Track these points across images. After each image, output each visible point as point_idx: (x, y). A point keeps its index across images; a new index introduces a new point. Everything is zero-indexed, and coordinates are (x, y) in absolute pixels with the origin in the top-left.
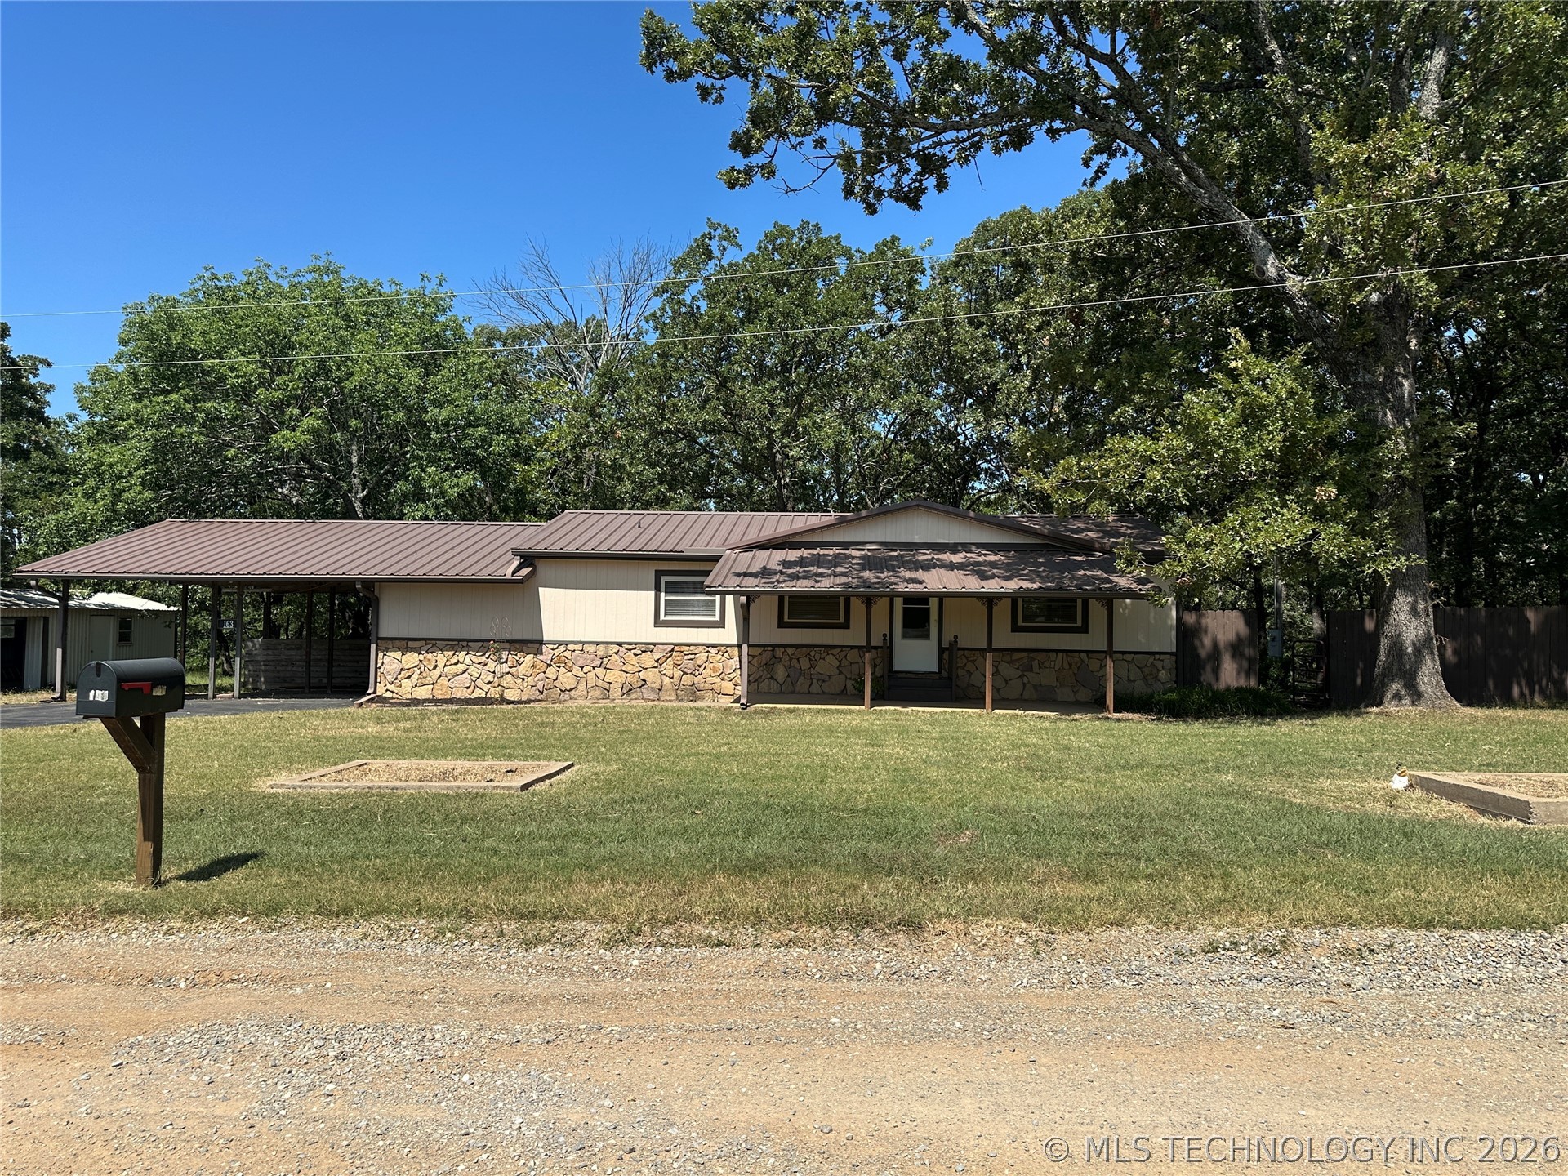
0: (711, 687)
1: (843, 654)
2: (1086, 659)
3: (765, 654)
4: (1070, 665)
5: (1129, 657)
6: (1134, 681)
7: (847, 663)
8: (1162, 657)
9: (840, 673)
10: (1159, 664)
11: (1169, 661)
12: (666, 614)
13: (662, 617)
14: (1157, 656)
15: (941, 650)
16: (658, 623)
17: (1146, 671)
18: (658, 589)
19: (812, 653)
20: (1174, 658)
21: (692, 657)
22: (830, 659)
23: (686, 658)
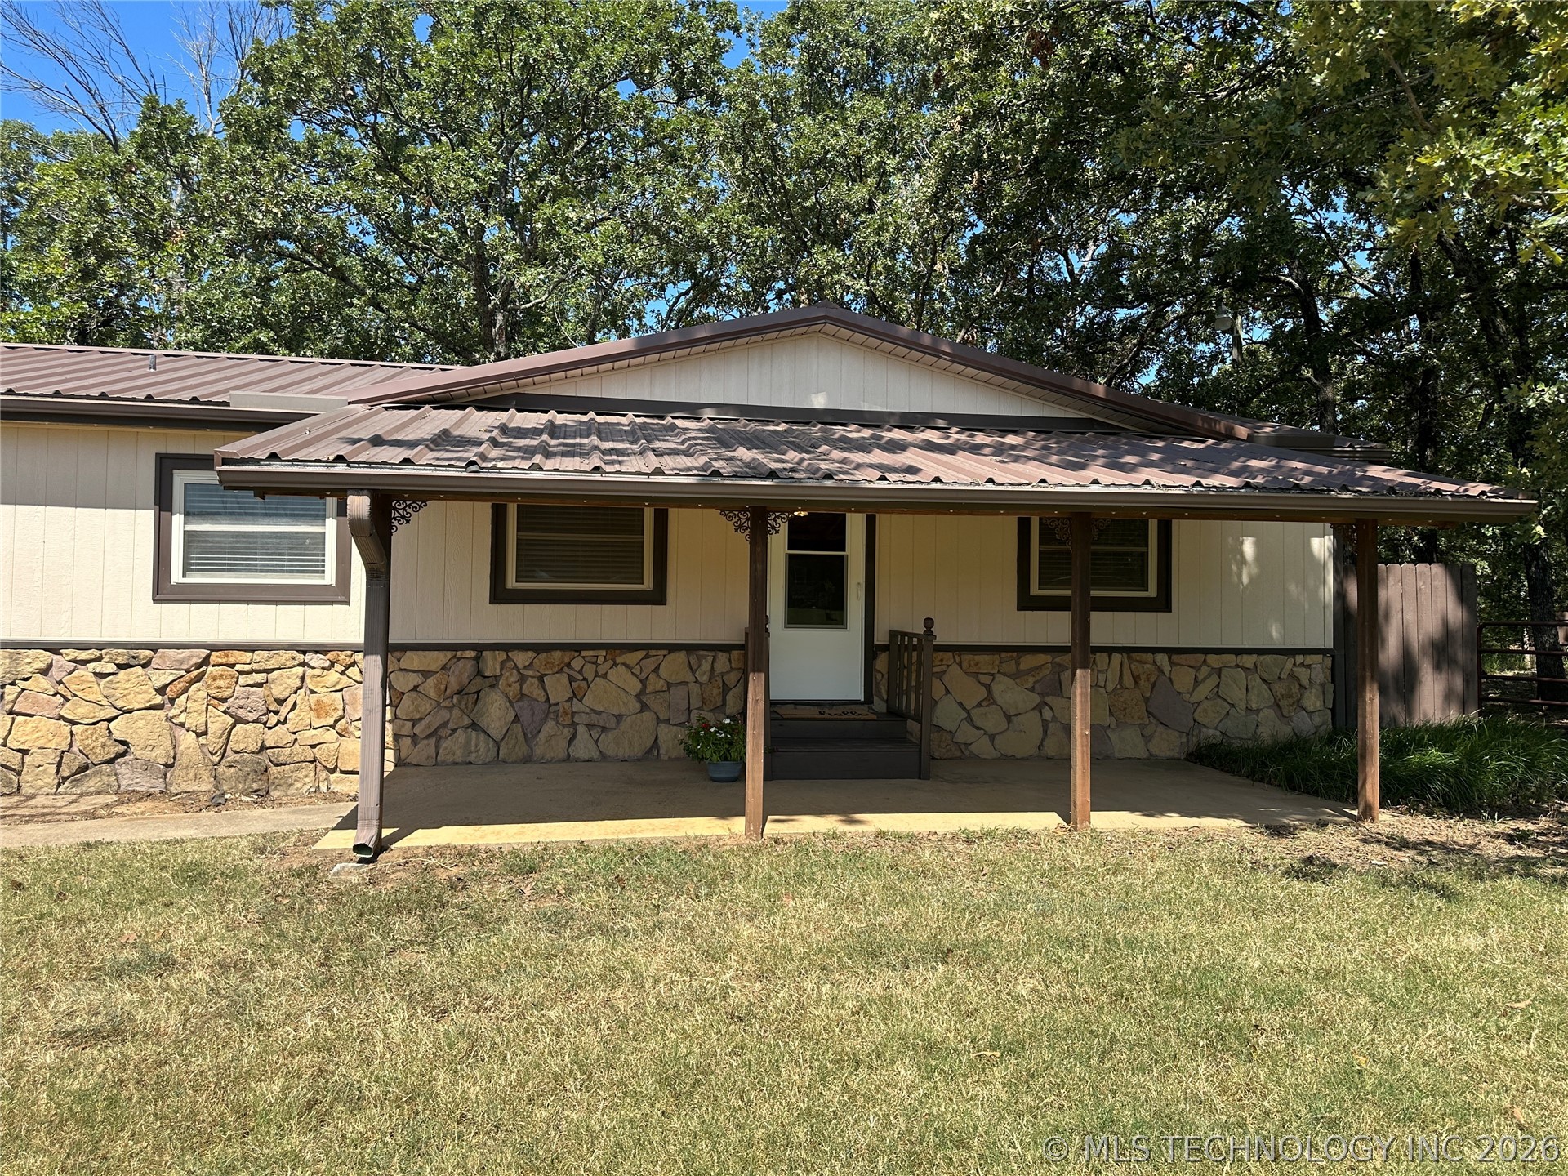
0: (309, 754)
1: (650, 664)
2: (1167, 668)
3: (457, 668)
4: (1136, 679)
5: (1249, 661)
6: (1258, 711)
7: (660, 685)
8: (1310, 659)
9: (644, 707)
10: (1303, 674)
11: (1319, 669)
12: (187, 569)
13: (177, 576)
14: (1300, 659)
15: (871, 651)
16: (162, 590)
17: (1280, 688)
18: (163, 503)
19: (577, 664)
20: (1328, 661)
21: (259, 678)
22: (619, 675)
23: (242, 680)
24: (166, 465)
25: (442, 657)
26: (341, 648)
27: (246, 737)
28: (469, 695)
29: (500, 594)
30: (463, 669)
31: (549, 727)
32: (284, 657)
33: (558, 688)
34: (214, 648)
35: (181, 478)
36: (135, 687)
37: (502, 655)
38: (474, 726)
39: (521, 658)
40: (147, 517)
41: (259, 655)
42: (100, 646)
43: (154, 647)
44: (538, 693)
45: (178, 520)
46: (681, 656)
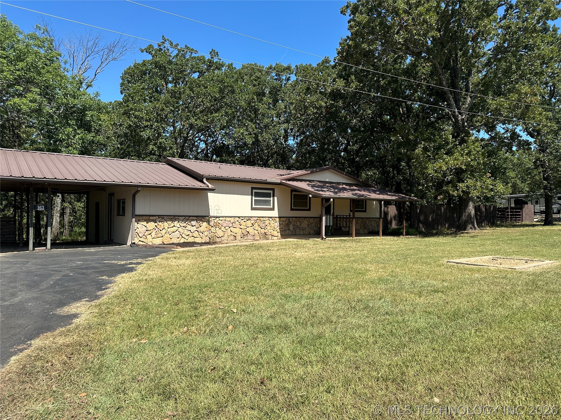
0: (270, 234)
2: (366, 221)
4: (362, 222)
6: (375, 227)
7: (310, 223)
9: (308, 227)
12: (255, 205)
13: (253, 206)
16: (252, 208)
18: (252, 195)
19: (300, 220)
21: (264, 222)
22: (305, 222)
23: (262, 222)
24: (253, 188)
25: (285, 219)
26: (274, 217)
27: (263, 231)
28: (288, 225)
29: (292, 209)
30: (287, 221)
31: (298, 230)
32: (267, 219)
33: (298, 224)
34: (258, 217)
35: (254, 191)
36: (249, 223)
37: (292, 219)
38: (289, 229)
39: (294, 219)
40: (250, 196)
41: (264, 218)
42: (245, 217)
43: (251, 217)
44: (296, 225)
45: (253, 197)
46: (312, 219)
